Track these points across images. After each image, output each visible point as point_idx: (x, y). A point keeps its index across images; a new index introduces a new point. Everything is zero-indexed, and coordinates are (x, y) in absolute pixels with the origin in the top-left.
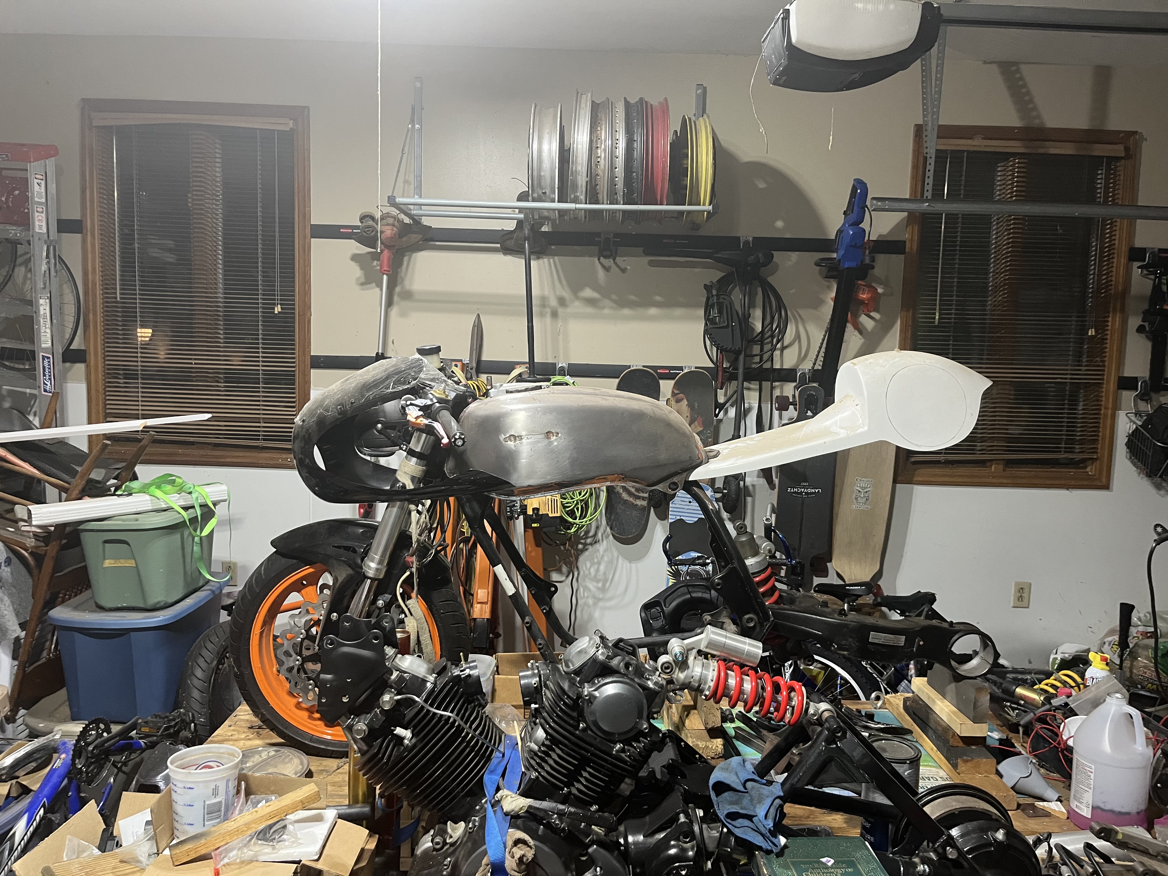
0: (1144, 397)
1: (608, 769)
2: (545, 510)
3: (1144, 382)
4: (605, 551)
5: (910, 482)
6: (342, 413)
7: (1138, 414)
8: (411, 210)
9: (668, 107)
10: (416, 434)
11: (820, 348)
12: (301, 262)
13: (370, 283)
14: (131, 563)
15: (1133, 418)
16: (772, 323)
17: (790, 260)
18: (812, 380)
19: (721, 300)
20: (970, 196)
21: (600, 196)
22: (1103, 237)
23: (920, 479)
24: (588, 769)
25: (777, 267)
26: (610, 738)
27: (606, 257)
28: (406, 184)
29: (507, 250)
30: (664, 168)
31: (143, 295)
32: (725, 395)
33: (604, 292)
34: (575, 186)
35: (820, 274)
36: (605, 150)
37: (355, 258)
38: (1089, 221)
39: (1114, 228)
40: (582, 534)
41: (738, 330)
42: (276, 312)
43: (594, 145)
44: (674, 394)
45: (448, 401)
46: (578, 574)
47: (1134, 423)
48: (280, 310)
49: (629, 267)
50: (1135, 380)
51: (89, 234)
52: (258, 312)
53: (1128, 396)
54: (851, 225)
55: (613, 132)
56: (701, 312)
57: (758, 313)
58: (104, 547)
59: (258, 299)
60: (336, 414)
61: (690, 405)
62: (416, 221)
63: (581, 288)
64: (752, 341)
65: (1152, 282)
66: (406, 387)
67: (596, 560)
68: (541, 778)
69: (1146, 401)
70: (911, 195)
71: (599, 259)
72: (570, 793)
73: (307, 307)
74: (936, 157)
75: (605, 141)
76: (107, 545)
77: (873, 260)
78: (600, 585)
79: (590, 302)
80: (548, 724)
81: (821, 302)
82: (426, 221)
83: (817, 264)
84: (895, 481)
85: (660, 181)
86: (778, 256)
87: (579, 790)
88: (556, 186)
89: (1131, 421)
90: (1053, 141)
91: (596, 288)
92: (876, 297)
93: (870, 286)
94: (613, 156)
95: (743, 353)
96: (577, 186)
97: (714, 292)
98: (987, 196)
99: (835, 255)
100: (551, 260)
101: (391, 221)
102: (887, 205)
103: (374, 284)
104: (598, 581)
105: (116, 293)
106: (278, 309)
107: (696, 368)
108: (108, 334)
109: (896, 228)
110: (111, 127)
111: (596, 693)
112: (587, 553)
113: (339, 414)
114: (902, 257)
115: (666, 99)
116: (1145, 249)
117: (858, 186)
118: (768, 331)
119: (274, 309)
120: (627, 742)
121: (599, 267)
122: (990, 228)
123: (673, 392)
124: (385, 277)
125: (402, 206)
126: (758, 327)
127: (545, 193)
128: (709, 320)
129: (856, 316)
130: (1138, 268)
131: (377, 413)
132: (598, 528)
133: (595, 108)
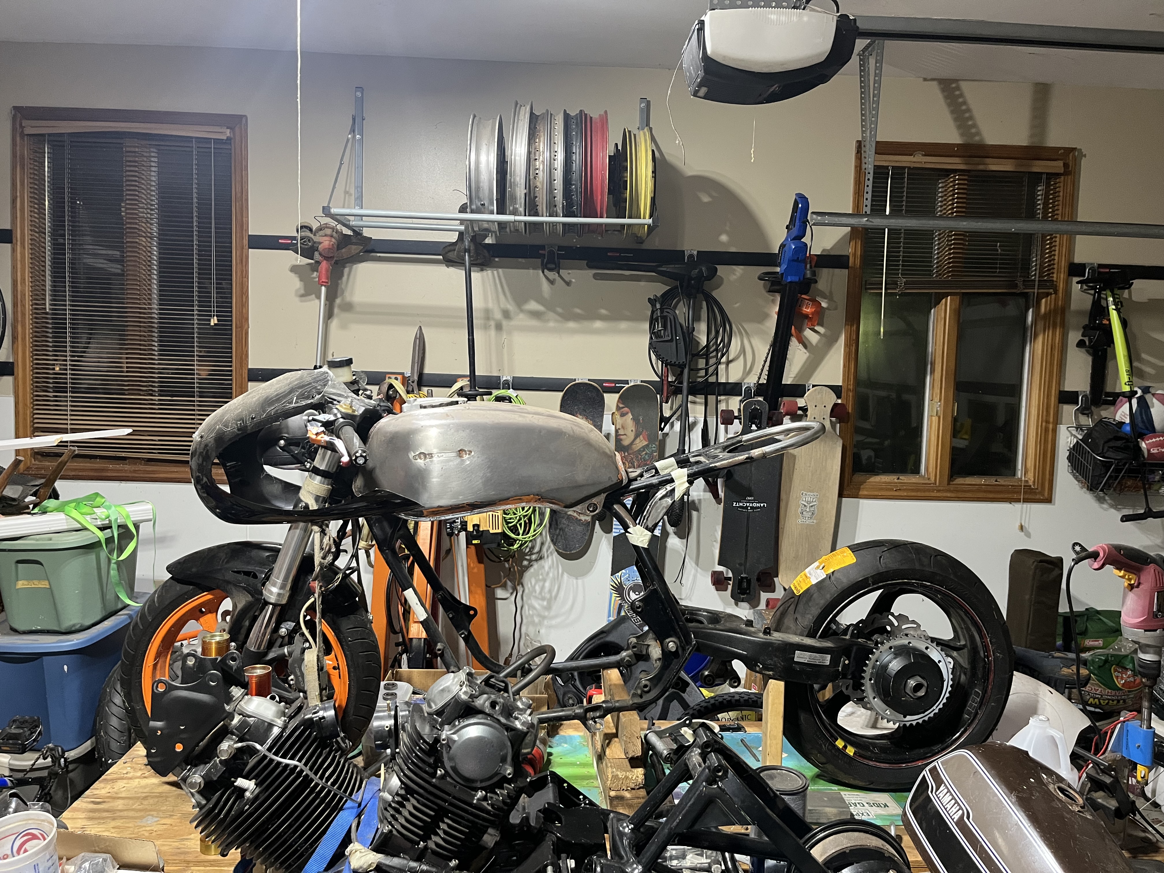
0: (1084, 411)
1: (468, 820)
2: (486, 526)
3: (1085, 396)
4: (550, 568)
5: (856, 496)
6: (242, 428)
7: (1079, 428)
8: (349, 221)
9: (607, 120)
10: (320, 451)
11: (765, 362)
12: (239, 274)
13: (310, 294)
14: (44, 584)
15: (1074, 432)
16: (716, 338)
17: (735, 275)
18: (757, 394)
19: (665, 314)
20: (912, 212)
21: (539, 208)
22: (1043, 253)
23: (866, 493)
24: (446, 820)
25: (721, 281)
26: (470, 785)
27: (550, 270)
28: (347, 195)
29: (449, 262)
30: (603, 181)
31: (73, 306)
32: (671, 408)
33: (550, 306)
34: (514, 198)
35: (765, 286)
36: (543, 162)
37: (294, 269)
38: (1029, 238)
39: (1053, 244)
40: (527, 550)
41: (682, 343)
42: (212, 324)
43: (532, 156)
44: (618, 408)
45: (356, 416)
46: (523, 591)
47: (1075, 437)
48: (216, 322)
49: (573, 280)
50: (1076, 394)
51: (19, 243)
52: (193, 324)
53: (1069, 410)
54: (793, 239)
55: (551, 143)
56: (647, 326)
57: (703, 327)
58: (17, 568)
59: (193, 311)
60: (236, 430)
61: (635, 419)
62: (357, 233)
63: (526, 301)
64: (697, 355)
65: (1092, 297)
66: (309, 402)
67: (541, 577)
68: (395, 832)
69: (1087, 415)
70: (853, 210)
71: (543, 272)
72: (426, 848)
73: (244, 319)
74: (874, 173)
75: (544, 152)
76: (20, 565)
77: (814, 274)
78: (545, 603)
79: (536, 315)
80: (403, 771)
81: (766, 316)
82: (367, 233)
83: (760, 278)
84: (841, 495)
85: (599, 195)
86: (722, 270)
87: (437, 845)
88: (495, 198)
89: (1072, 435)
90: (992, 158)
91: (540, 300)
92: (820, 313)
93: (814, 301)
94: (551, 169)
95: (687, 366)
96: (516, 198)
97: (658, 306)
98: (928, 211)
99: (778, 269)
100: (495, 272)
101: (328, 231)
102: (827, 219)
103: (313, 296)
104: (543, 599)
105: (45, 304)
106: (214, 321)
107: (642, 381)
108: (36, 346)
109: (839, 243)
110: (43, 135)
111: (455, 737)
112: (532, 570)
113: (238, 430)
114: (846, 272)
115: (606, 112)
116: (1084, 264)
117: (799, 200)
118: (713, 345)
119: (210, 320)
120: (490, 789)
121: (544, 280)
122: (932, 244)
123: (617, 406)
124: (323, 288)
125: (338, 217)
126: (703, 341)
127: (483, 205)
128: (652, 332)
129: (800, 330)
130: (1078, 283)
131: (279, 430)
132: (542, 544)
133: (533, 119)
